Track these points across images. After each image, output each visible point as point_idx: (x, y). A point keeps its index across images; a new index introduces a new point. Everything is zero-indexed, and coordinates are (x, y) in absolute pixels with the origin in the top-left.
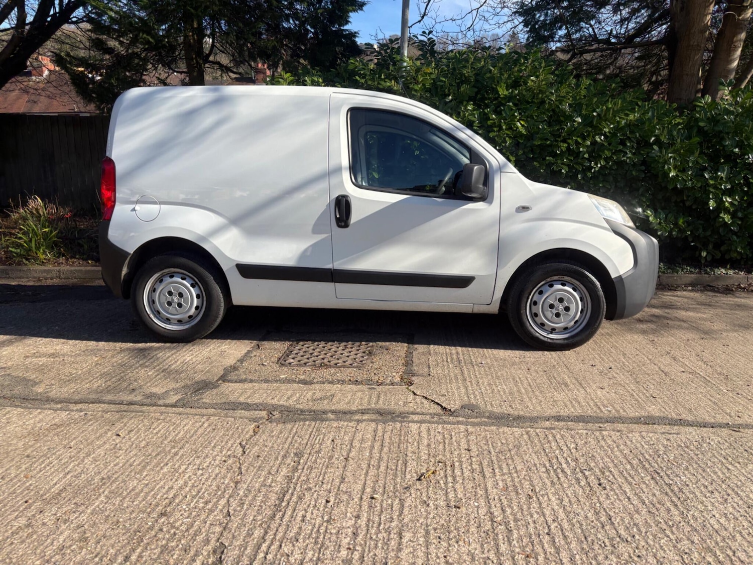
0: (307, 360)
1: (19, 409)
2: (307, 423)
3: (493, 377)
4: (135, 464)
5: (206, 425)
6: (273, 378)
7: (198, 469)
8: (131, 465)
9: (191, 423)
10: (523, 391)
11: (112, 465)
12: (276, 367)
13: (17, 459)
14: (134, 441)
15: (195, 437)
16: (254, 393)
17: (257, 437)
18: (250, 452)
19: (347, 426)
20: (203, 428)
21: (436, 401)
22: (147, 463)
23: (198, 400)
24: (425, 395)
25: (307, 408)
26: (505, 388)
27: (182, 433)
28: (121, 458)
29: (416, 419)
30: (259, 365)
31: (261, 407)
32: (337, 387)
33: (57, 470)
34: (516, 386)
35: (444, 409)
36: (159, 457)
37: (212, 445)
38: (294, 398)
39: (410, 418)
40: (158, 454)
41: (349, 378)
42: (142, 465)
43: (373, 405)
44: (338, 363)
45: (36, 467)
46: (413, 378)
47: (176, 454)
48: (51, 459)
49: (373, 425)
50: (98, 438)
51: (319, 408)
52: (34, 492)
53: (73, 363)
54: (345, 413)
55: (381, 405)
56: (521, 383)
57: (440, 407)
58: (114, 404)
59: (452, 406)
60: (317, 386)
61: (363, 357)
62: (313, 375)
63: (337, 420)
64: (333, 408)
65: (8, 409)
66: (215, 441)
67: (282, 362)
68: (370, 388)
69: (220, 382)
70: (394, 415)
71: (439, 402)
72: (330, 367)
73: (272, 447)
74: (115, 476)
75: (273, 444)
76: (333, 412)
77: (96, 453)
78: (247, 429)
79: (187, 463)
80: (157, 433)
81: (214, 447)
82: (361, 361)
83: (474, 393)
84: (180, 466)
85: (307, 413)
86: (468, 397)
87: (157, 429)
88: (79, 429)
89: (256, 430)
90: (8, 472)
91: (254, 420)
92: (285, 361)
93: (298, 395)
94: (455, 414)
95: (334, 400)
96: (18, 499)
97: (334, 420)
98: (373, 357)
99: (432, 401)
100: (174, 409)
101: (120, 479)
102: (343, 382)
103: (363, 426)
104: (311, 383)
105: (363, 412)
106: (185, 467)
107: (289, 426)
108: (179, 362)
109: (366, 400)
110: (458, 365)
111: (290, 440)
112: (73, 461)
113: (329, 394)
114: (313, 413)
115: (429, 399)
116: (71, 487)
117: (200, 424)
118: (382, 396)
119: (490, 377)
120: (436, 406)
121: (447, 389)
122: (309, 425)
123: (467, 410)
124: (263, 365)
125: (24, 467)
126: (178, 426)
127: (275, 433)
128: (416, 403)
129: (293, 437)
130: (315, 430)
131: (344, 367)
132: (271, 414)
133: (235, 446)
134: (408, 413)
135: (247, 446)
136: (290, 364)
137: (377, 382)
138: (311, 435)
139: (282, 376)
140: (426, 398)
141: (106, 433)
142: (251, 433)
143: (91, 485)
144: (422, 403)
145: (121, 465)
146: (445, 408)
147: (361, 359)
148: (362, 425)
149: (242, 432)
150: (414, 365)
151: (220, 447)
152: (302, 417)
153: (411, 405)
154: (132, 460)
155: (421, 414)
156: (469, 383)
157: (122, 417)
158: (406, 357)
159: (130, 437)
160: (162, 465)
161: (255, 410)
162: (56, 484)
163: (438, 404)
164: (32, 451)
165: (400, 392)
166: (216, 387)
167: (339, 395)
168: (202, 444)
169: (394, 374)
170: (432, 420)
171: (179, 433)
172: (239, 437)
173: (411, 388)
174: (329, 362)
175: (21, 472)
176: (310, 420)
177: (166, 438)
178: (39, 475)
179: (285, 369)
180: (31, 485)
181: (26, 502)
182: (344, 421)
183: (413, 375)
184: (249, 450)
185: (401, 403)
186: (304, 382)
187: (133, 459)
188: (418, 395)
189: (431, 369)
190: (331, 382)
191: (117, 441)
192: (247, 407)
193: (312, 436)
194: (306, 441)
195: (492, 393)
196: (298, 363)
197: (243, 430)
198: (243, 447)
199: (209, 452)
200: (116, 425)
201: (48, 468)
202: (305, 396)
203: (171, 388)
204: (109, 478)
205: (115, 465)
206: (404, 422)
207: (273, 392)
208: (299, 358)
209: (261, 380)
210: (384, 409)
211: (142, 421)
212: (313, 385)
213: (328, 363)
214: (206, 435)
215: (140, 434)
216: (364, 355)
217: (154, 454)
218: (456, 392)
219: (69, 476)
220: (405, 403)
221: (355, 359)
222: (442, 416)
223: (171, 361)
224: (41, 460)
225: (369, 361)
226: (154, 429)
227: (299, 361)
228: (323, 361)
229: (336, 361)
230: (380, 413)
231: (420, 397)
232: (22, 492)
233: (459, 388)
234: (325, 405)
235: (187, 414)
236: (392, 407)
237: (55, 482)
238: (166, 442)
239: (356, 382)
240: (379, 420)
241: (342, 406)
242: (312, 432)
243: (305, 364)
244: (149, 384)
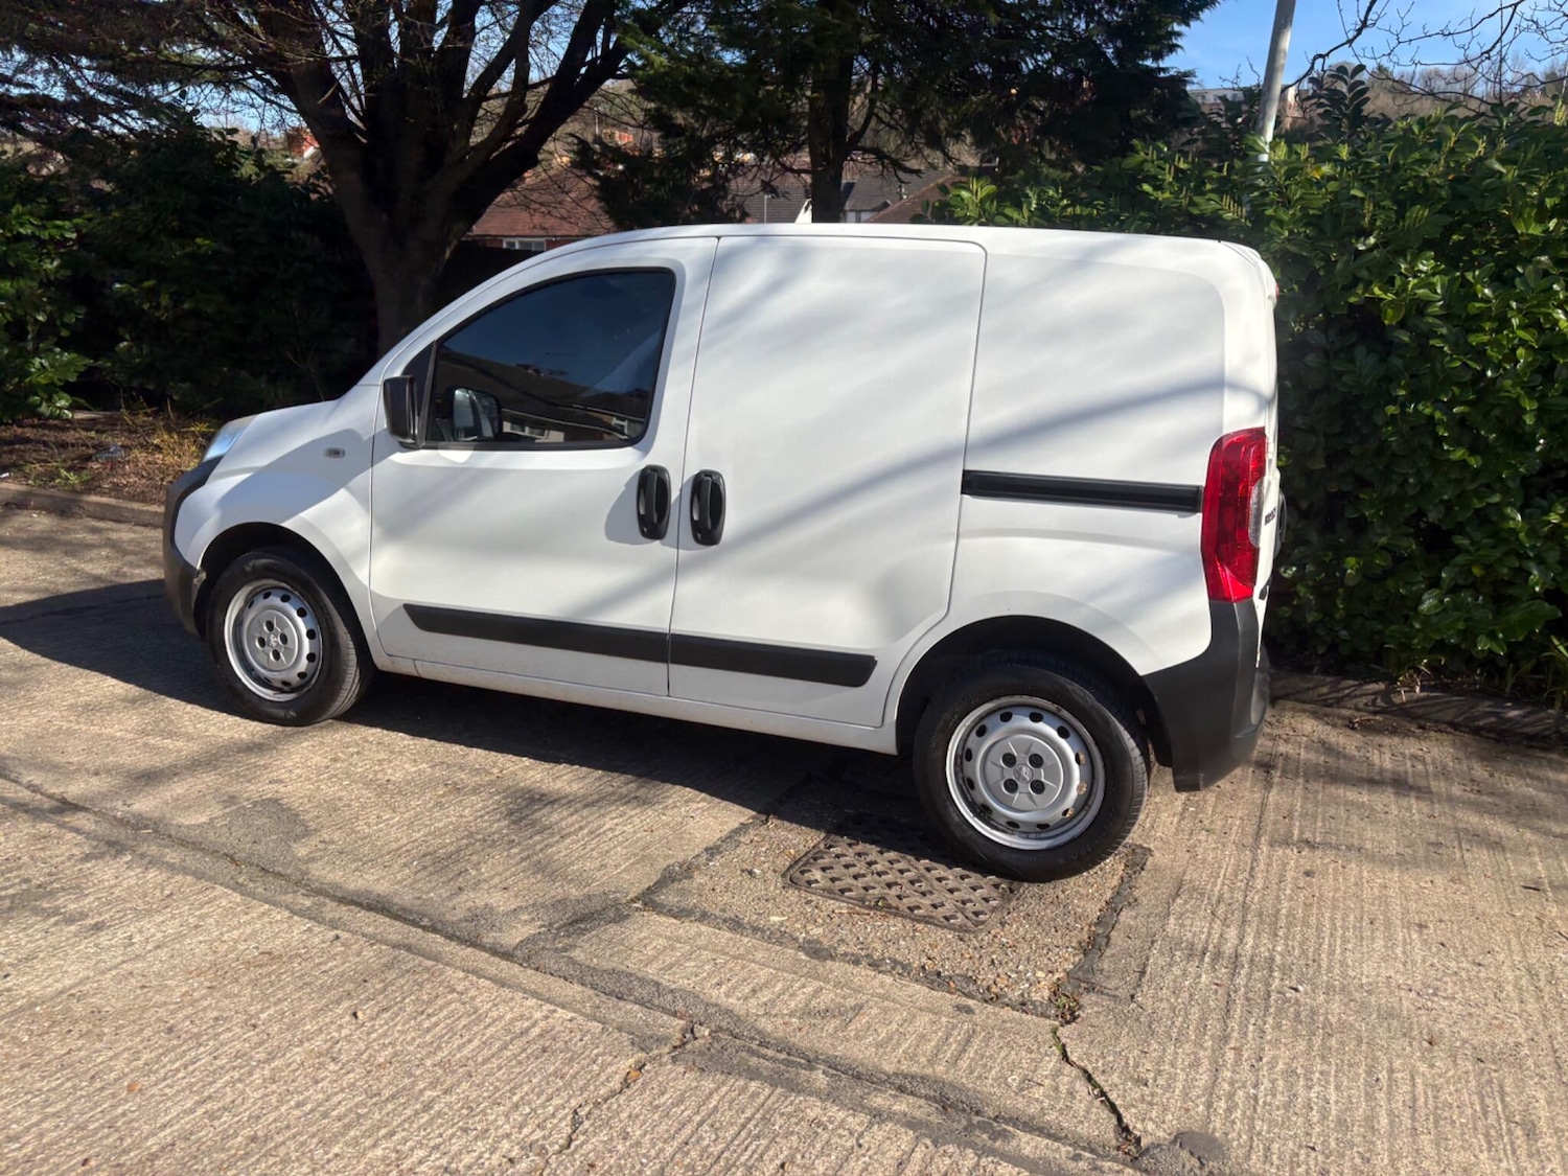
0: (851, 881)
1: (237, 897)
2: (754, 1086)
3: (1310, 1047)
4: (335, 1113)
5: (536, 1031)
6: (754, 917)
7: (446, 1169)
8: (325, 1115)
9: (509, 1016)
10: (1384, 1121)
11: (292, 1103)
12: (775, 884)
13: (148, 1032)
14: (375, 1040)
15: (495, 1063)
16: (687, 957)
17: (622, 1098)
18: (582, 1144)
19: (841, 1125)
20: (524, 1039)
21: (1113, 1096)
22: (359, 1116)
23: (565, 949)
24: (1090, 1069)
25: (781, 1034)
26: (1333, 1097)
27: (476, 1042)
28: (320, 1085)
29: (1027, 1151)
30: (743, 871)
31: (680, 1006)
32: (882, 985)
33: (191, 1085)
34: (1370, 1097)
35: (1123, 1129)
36: (390, 1106)
37: (515, 1098)
38: (765, 996)
39: (1014, 1143)
40: (393, 1097)
41: (924, 960)
42: (346, 1121)
43: (940, 1068)
44: (919, 908)
45: (164, 1066)
46: (1086, 999)
47: (427, 1107)
48: (202, 1049)
49: (906, 1137)
50: (317, 1012)
51: (805, 1044)
52: (116, 1135)
53: (400, 792)
54: (858, 1077)
55: (961, 1075)
56: (1389, 1093)
57: (1114, 1121)
58: (405, 920)
59: (1150, 1126)
60: (837, 968)
61: (986, 900)
62: (843, 933)
63: (830, 1096)
64: (840, 1050)
65: (220, 889)
66: (526, 1088)
67: (795, 875)
68: (959, 1008)
69: (638, 905)
70: (976, 1119)
71: (1118, 1103)
72: (896, 915)
73: (638, 1144)
74: (279, 1139)
75: (645, 1133)
76: (834, 1066)
77: (288, 1055)
78: (613, 1068)
79: (432, 1144)
80: (428, 1030)
81: (516, 1106)
82: (977, 914)
83: (1231, 1096)
84: (412, 1149)
85: (770, 1053)
86: (1209, 1105)
87: (433, 1020)
88: (300, 977)
89: (633, 1074)
90: (112, 1063)
91: (642, 1042)
92: (802, 872)
93: (780, 986)
94: (1145, 1161)
95: (852, 1027)
96: (78, 1148)
97: (817, 1093)
98: (1014, 903)
99: (1103, 1094)
100: (504, 964)
101: (282, 1151)
102: (901, 969)
103: (880, 1135)
104: (830, 955)
105: (902, 1085)
106: (421, 1153)
107: (708, 1084)
108: (585, 831)
109: (929, 1047)
110: (1226, 982)
111: (688, 1130)
112: (234, 1068)
113: (851, 1002)
114: (783, 1056)
115: (1095, 1085)
116: (189, 1143)
117: (526, 1024)
118: (976, 1043)
119: (1302, 1046)
120: (1105, 1114)
121: (1160, 1060)
122: (755, 1095)
123: (1184, 1154)
124: (751, 873)
125: (146, 1056)
126: (479, 1019)
127: (667, 1096)
128: (1056, 1089)
129: (700, 1124)
130: (758, 1116)
131: (927, 920)
132: (692, 1031)
133: (562, 1113)
134: (1014, 1121)
135: (587, 1124)
136: (809, 883)
137: (989, 989)
138: (744, 1126)
139: (775, 919)
140: (1090, 1078)
141: (338, 1002)
142: (615, 1084)
143: (223, 1150)
144: (1071, 1094)
145: (309, 1107)
146: (1126, 1129)
147: (979, 907)
148: (879, 1133)
149: (599, 1075)
150: (1108, 952)
151: (528, 1110)
152: (754, 1061)
153: (1038, 1093)
154: (335, 1100)
155: (1049, 1136)
156: (1230, 1055)
157: (389, 966)
158: (1096, 924)
159: (373, 1026)
160: (383, 1132)
161: (664, 1010)
162: (164, 1126)
163: (1113, 1108)
164: (187, 1017)
165: (1029, 1041)
166: (620, 918)
167: (875, 1011)
168: (497, 1089)
169: (1040, 974)
170: (1071, 1165)
171: (470, 1041)
172: (583, 1089)
173: (1064, 1032)
174: (899, 897)
175: (132, 1071)
176: (765, 1079)
177: (439, 1048)
178: (154, 1090)
179: (793, 895)
180: (124, 1114)
181: (85, 1162)
182: (842, 1106)
183: (1091, 989)
184: (582, 1138)
185: (1014, 1080)
186: (816, 951)
187: (341, 1096)
188: (1072, 1064)
189: (1147, 977)
190: (875, 965)
191: (345, 1032)
192: (653, 996)
193: (743, 1134)
194: (720, 1147)
195: (1287, 1106)
196: (829, 883)
197: (603, 1068)
198: (576, 1123)
199: (496, 1120)
200: (368, 985)
201: (180, 1075)
202: (793, 995)
203: (531, 902)
204: (267, 1138)
205: (299, 1105)
206: (992, 1152)
207: (731, 965)
208: (837, 872)
209: (725, 921)
210: (961, 1089)
211: (421, 985)
212: (829, 963)
213: (894, 902)
214: (520, 1063)
215: (395, 1025)
216: (994, 894)
217: (386, 1093)
218: (1182, 1076)
219: (200, 1111)
220: (1027, 1082)
221: (964, 903)
222: (1104, 1157)
223: (573, 824)
224: (184, 1048)
225: (996, 917)
226: (429, 1016)
227: (833, 880)
228: (887, 891)
229: (915, 900)
230: (946, 1100)
231: (1075, 1072)
232: (97, 1130)
233: (1195, 1064)
234: (822, 1038)
235: (519, 987)
236: (988, 1087)
237: (167, 1118)
238: (428, 1063)
239: (935, 979)
240: (928, 1125)
241: (860, 1052)
242: (749, 1119)
243: (842, 891)
244: (496, 880)
